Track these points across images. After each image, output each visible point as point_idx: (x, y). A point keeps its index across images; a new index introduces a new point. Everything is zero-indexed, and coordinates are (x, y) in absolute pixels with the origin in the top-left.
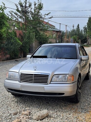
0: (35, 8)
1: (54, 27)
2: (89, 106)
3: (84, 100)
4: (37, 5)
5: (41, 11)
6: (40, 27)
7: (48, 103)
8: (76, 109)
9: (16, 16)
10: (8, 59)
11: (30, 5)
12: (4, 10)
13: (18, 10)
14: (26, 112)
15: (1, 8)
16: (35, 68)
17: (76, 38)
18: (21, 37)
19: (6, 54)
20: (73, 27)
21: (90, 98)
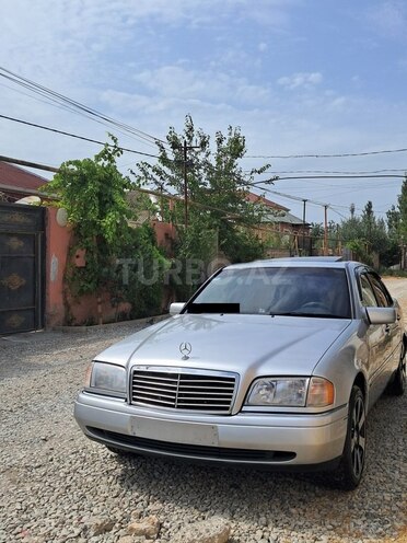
0: (219, 151)
1: (283, 212)
2: (398, 503)
3: (379, 477)
4: (225, 144)
5: (238, 161)
6: (234, 210)
7: (237, 487)
8: (344, 518)
9: (158, 178)
10: (123, 317)
11: (204, 144)
12: (116, 158)
13: (164, 160)
14: (144, 525)
15: (106, 152)
16: (186, 352)
17: (362, 249)
18: (169, 245)
19: (119, 300)
20: (353, 211)
21: (403, 469)
